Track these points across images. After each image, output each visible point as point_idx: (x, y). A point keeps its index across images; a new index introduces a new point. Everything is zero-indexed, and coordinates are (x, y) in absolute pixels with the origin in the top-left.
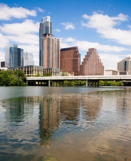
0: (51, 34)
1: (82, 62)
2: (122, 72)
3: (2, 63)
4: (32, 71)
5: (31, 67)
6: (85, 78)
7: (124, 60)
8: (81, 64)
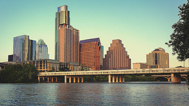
0: (69, 24)
1: (105, 55)
2: (152, 65)
3: (9, 56)
4: (45, 66)
5: (44, 61)
6: (108, 72)
7: (155, 52)
8: (104, 57)
